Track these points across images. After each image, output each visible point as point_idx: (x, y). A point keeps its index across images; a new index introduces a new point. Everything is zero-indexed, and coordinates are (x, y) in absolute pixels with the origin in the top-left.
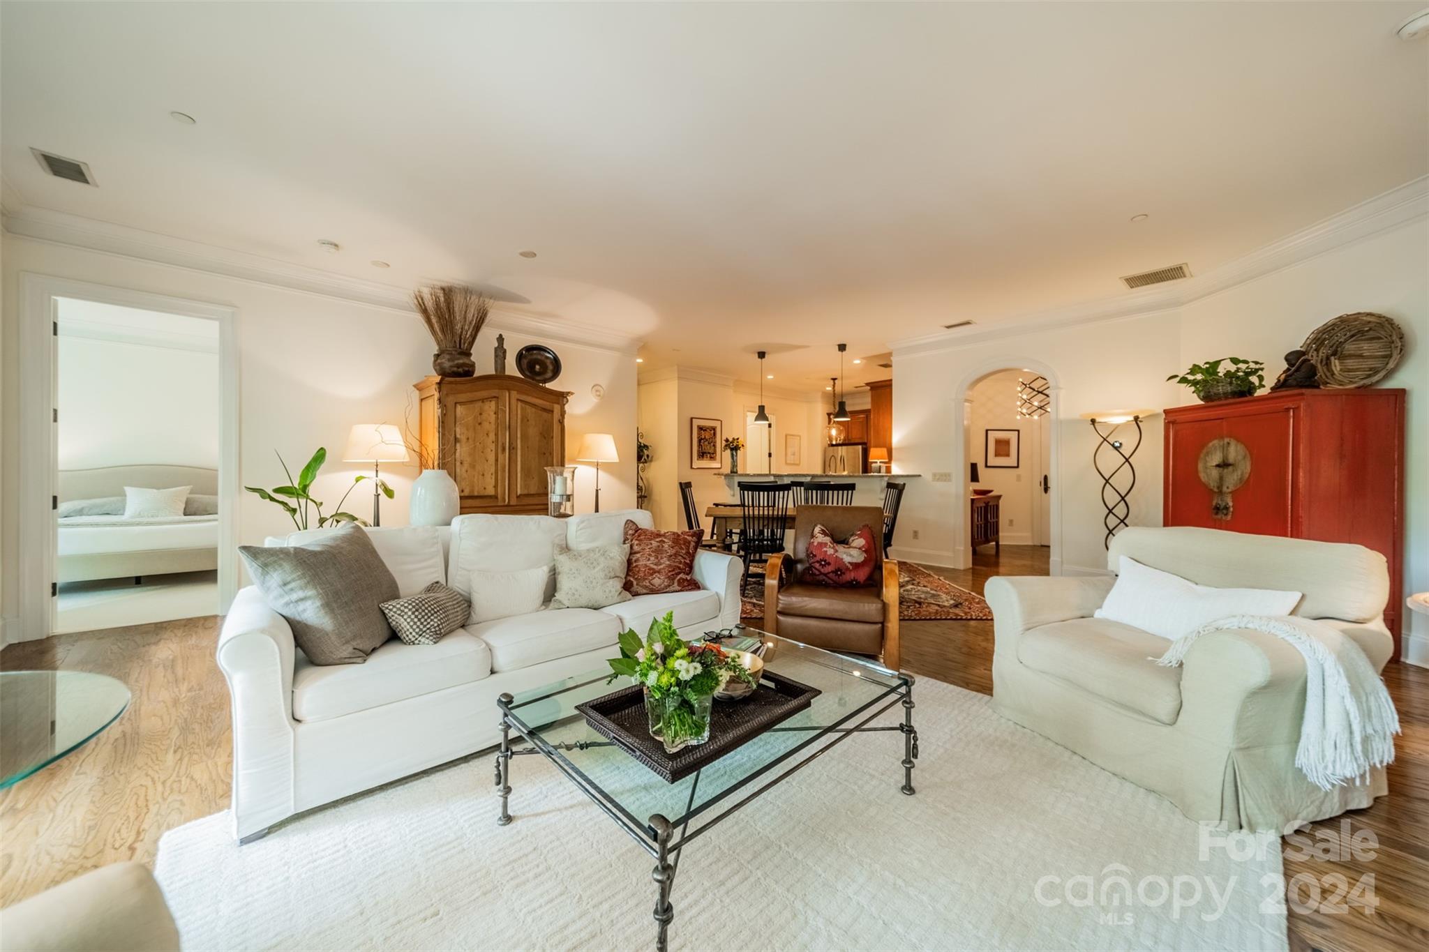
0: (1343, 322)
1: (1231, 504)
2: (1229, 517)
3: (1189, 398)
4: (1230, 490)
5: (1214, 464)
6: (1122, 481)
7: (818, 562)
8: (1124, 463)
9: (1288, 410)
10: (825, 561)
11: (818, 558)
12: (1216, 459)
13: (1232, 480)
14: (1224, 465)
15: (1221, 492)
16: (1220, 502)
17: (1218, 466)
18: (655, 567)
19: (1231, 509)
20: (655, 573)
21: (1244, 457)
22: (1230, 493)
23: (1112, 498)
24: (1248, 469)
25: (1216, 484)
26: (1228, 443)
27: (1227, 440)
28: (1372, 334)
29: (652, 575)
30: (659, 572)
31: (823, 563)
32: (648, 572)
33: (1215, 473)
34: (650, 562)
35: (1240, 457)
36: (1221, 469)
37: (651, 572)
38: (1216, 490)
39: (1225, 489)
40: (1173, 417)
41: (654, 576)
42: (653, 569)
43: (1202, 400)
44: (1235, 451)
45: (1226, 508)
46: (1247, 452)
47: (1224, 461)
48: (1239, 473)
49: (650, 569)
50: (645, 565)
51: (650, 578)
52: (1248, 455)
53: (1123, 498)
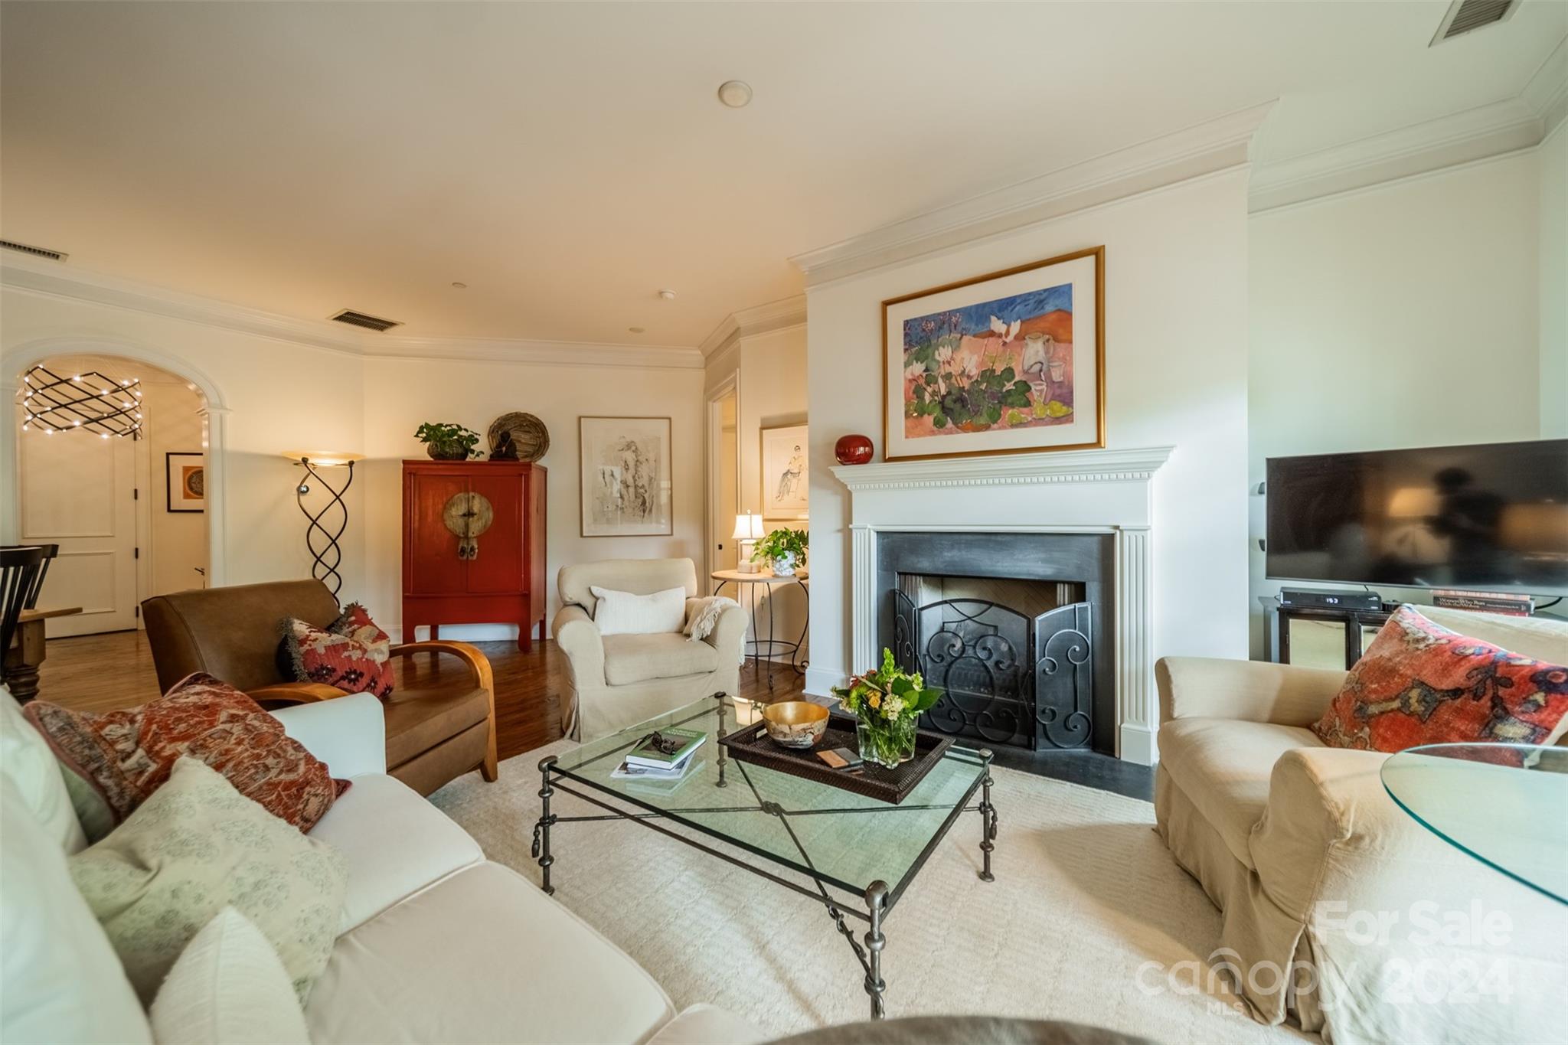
0: (517, 415)
1: (476, 546)
2: (475, 557)
3: (420, 451)
4: (475, 535)
5: (461, 514)
7: (343, 678)
8: (335, 500)
9: (521, 475)
10: (355, 672)
11: (340, 673)
12: (462, 509)
13: (476, 527)
14: (469, 514)
15: (467, 537)
16: (466, 546)
17: (464, 515)
18: (292, 777)
19: (477, 551)
20: (303, 788)
21: (488, 509)
22: (475, 537)
24: (491, 515)
25: (462, 531)
26: (473, 497)
27: (471, 494)
28: (527, 429)
29: (299, 796)
30: (307, 783)
31: (353, 676)
32: (289, 796)
33: (461, 522)
34: (273, 773)
35: (484, 509)
36: (467, 518)
37: (294, 790)
38: (462, 535)
39: (470, 534)
40: (411, 469)
41: (305, 796)
42: (293, 783)
43: (432, 457)
44: (478, 504)
45: (472, 549)
46: (490, 505)
47: (469, 511)
48: (484, 521)
49: (288, 786)
50: (268, 784)
51: (301, 806)
52: (491, 508)
53: (334, 542)
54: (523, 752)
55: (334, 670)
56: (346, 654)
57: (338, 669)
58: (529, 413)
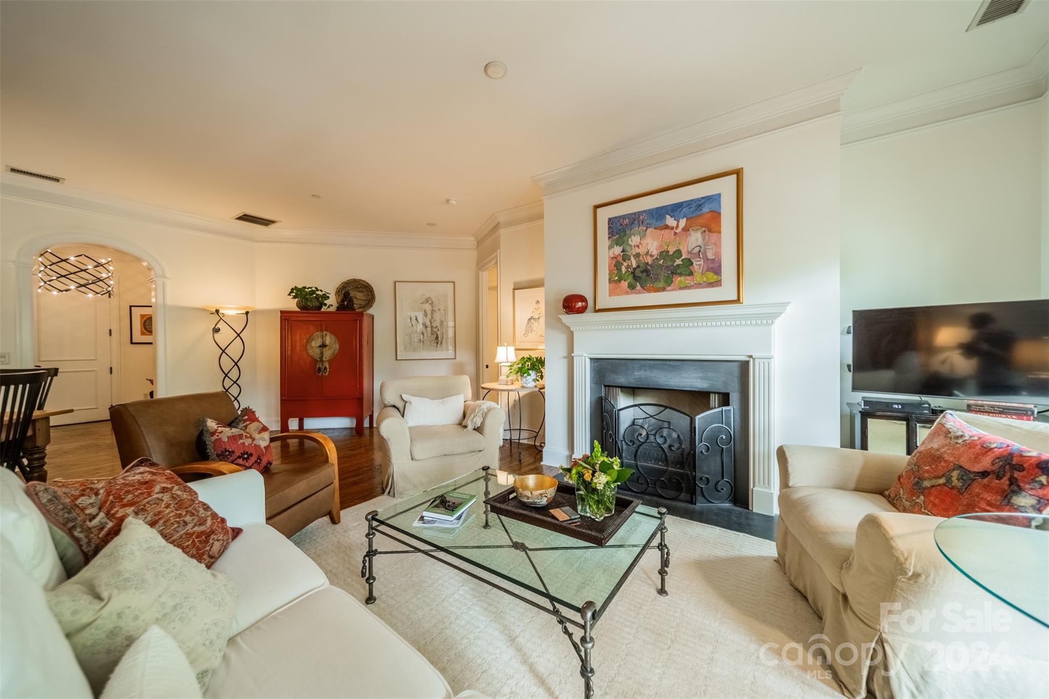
0: (354, 281)
1: (328, 367)
2: (327, 374)
3: (292, 305)
4: (327, 359)
5: (318, 345)
6: (235, 350)
7: (239, 457)
8: (237, 337)
9: (357, 320)
10: (247, 453)
11: (237, 454)
12: (319, 342)
13: (328, 354)
14: (323, 346)
15: (322, 361)
16: (321, 366)
17: (320, 346)
18: (202, 528)
19: (328, 370)
20: (209, 536)
21: (335, 342)
22: (327, 361)
23: (227, 363)
24: (337, 346)
25: (318, 356)
26: (326, 334)
27: (325, 333)
28: (361, 289)
29: (207, 541)
30: (213, 532)
31: (246, 456)
32: (200, 542)
33: (318, 351)
34: (189, 526)
35: (333, 342)
36: (322, 348)
37: (203, 537)
38: (318, 359)
39: (324, 359)
40: (286, 316)
41: (211, 541)
42: (202, 533)
43: (299, 308)
44: (329, 339)
45: (325, 369)
46: (337, 340)
47: (323, 344)
48: (333, 350)
49: (199, 535)
50: (186, 534)
51: (208, 548)
52: (337, 342)
53: (236, 364)
54: (357, 504)
55: (233, 452)
56: (241, 441)
57: (236, 451)
58: (362, 279)
